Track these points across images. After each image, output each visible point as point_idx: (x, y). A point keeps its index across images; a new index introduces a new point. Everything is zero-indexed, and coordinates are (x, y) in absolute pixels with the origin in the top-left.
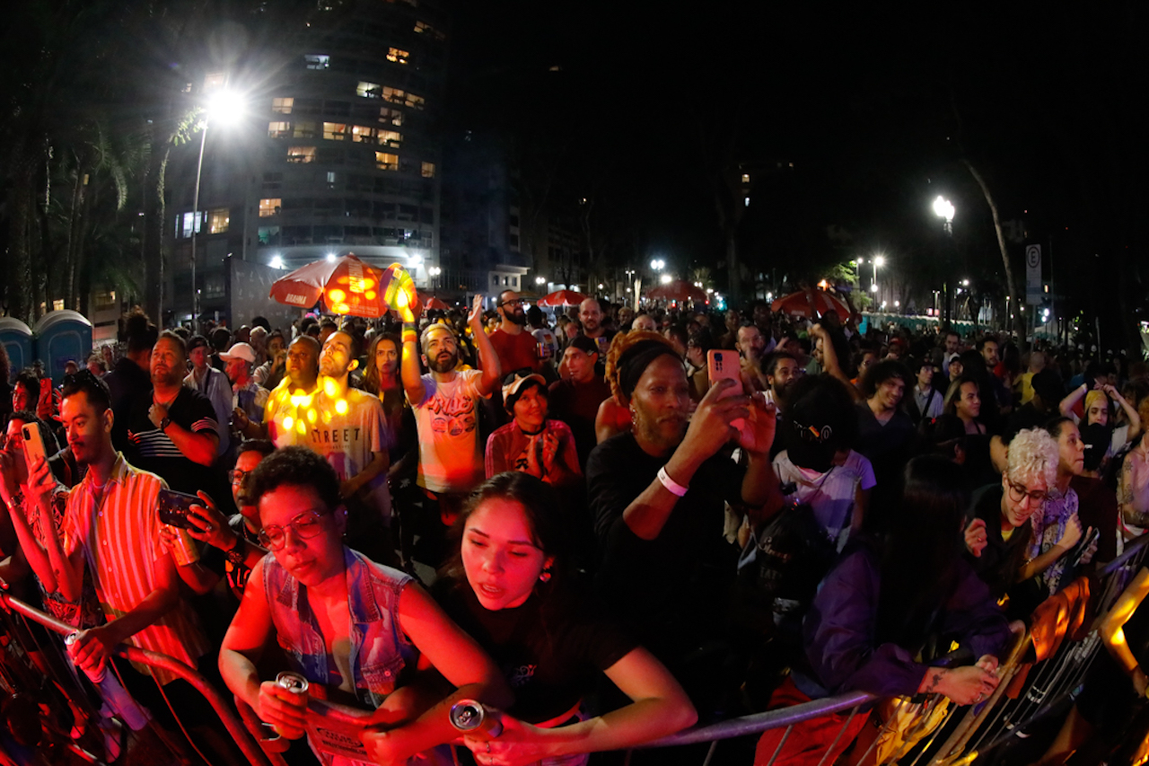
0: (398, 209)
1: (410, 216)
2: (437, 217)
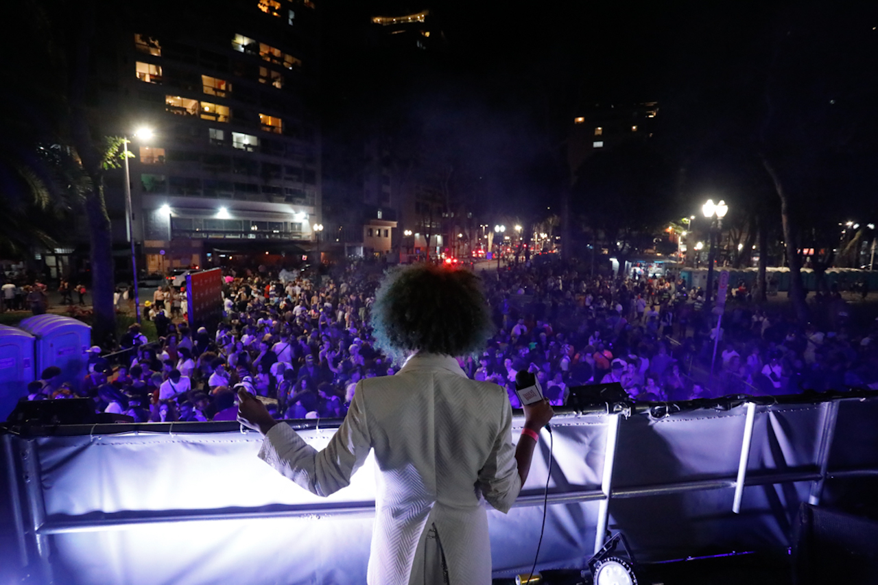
0: (284, 170)
1: (295, 177)
2: (319, 178)
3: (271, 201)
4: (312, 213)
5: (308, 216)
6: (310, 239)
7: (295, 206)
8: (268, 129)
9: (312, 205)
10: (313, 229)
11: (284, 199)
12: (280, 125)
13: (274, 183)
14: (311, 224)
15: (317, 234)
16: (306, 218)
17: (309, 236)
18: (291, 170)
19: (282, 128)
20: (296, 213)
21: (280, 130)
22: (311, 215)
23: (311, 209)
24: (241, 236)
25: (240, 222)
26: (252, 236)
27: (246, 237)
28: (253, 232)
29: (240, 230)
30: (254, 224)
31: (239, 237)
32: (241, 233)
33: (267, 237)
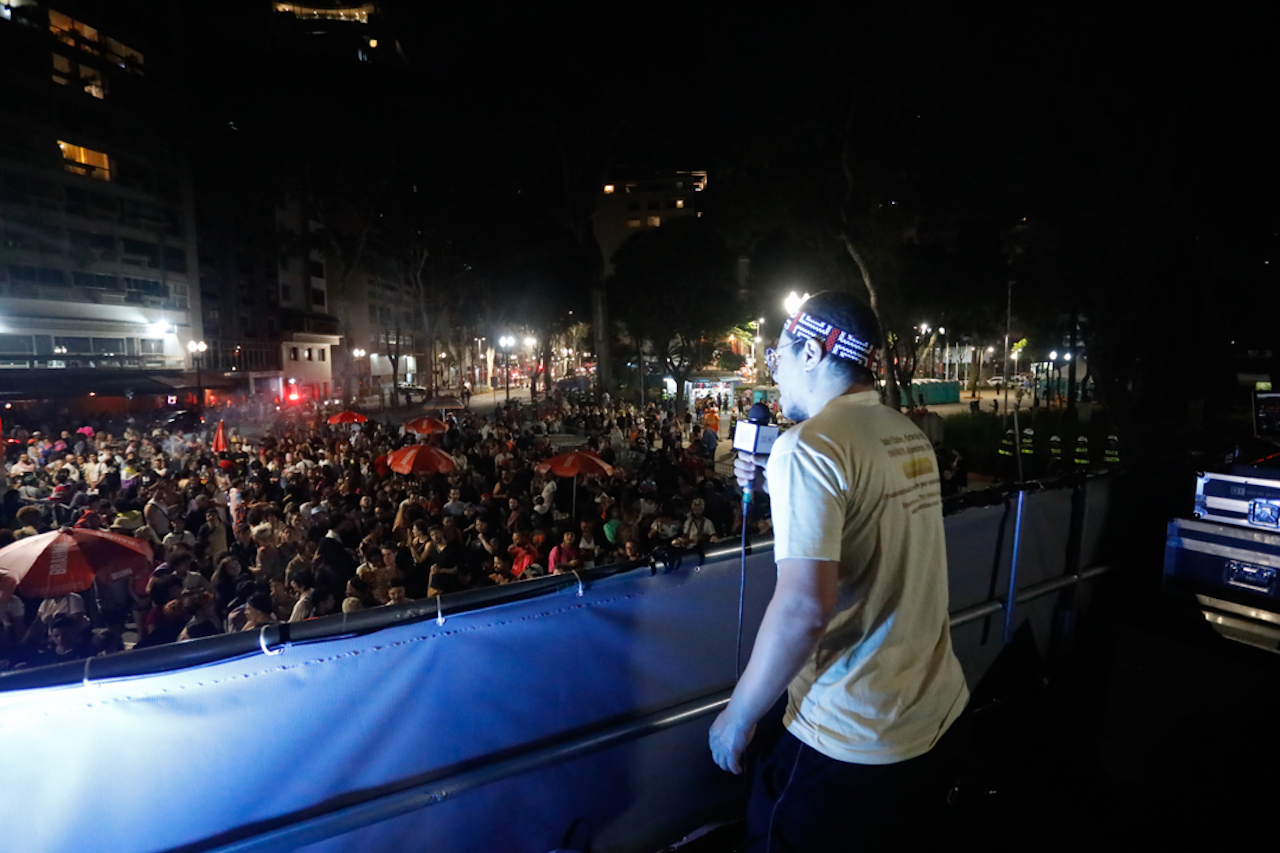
0: (120, 246)
1: (146, 259)
2: (192, 261)
3: (96, 301)
4: (184, 322)
5: (176, 328)
6: (182, 366)
7: (147, 310)
8: (81, 171)
9: (183, 307)
10: (186, 350)
11: (123, 297)
12: (106, 166)
13: (101, 269)
14: (183, 341)
15: (196, 359)
16: (170, 332)
17: (180, 362)
18: (133, 246)
19: (110, 170)
20: (151, 322)
21: (107, 175)
22: (180, 325)
23: (181, 316)
24: (32, 364)
25: (28, 338)
26: (55, 364)
27: (42, 366)
28: (59, 357)
29: (28, 353)
30: (59, 342)
31: (27, 366)
32: (31, 359)
33: (92, 365)
